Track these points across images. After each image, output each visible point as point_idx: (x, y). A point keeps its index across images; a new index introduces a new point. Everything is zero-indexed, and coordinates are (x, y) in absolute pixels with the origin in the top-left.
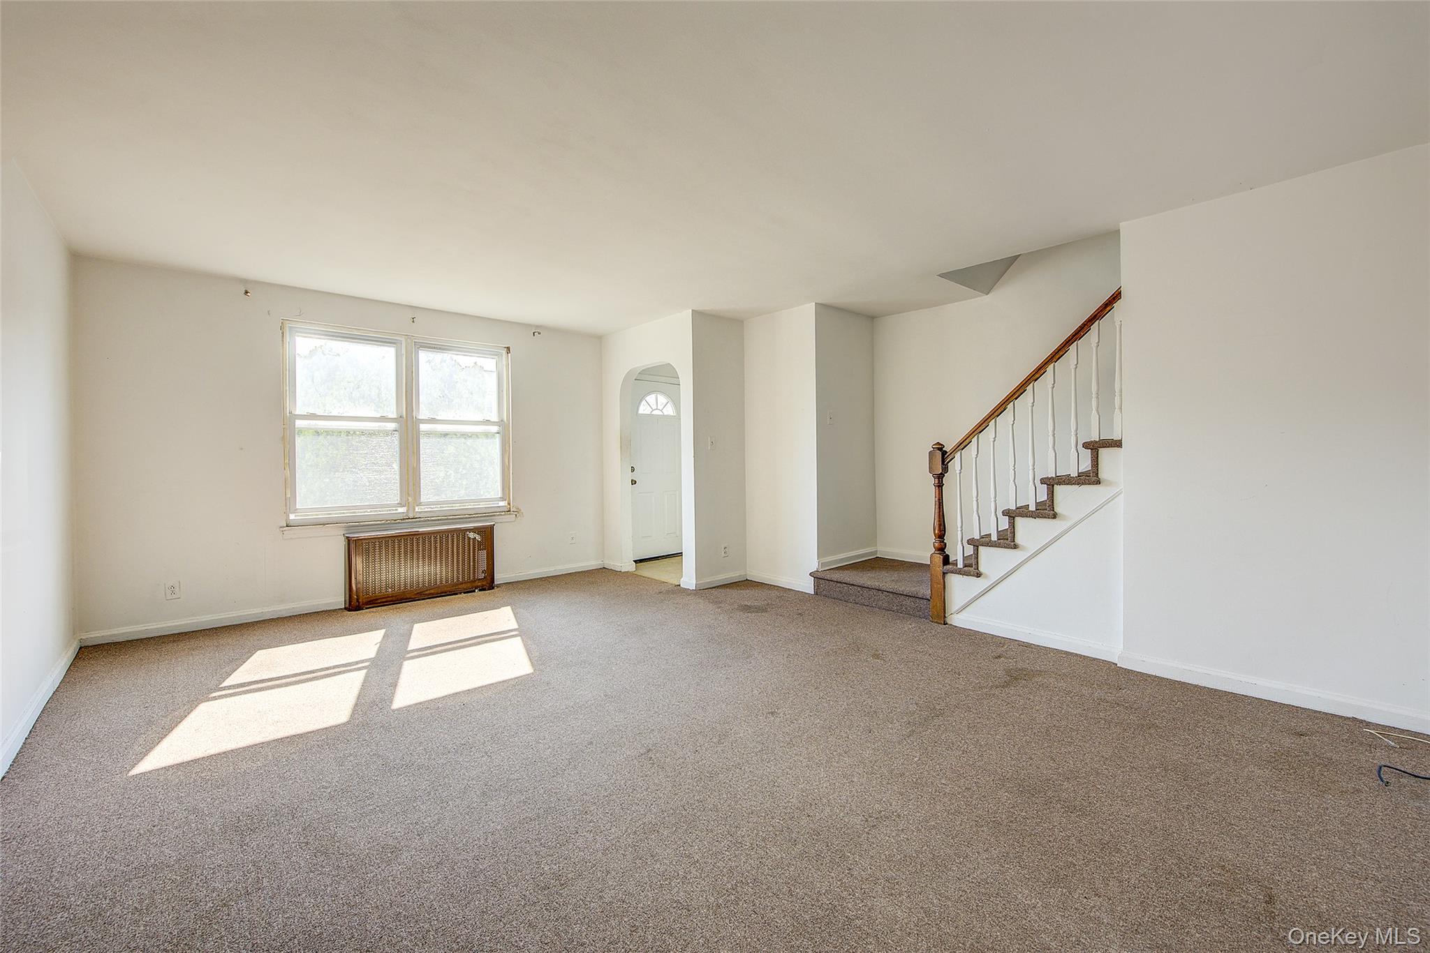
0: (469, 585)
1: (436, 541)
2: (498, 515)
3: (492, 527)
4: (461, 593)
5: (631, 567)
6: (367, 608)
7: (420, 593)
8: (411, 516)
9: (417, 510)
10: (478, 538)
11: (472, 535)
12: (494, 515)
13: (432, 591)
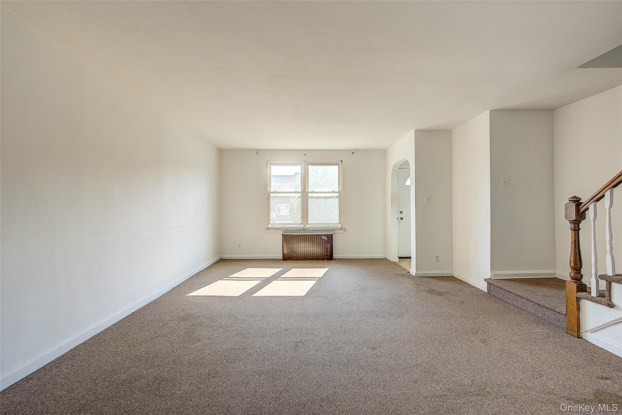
0: (322, 257)
1: (315, 238)
2: (337, 230)
3: (332, 235)
4: (320, 260)
5: (396, 260)
6: (288, 260)
7: (305, 258)
8: (305, 228)
9: (307, 226)
10: (326, 239)
11: (324, 237)
12: (335, 230)
13: (309, 258)
